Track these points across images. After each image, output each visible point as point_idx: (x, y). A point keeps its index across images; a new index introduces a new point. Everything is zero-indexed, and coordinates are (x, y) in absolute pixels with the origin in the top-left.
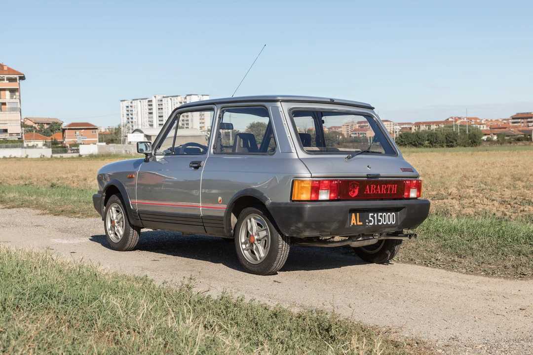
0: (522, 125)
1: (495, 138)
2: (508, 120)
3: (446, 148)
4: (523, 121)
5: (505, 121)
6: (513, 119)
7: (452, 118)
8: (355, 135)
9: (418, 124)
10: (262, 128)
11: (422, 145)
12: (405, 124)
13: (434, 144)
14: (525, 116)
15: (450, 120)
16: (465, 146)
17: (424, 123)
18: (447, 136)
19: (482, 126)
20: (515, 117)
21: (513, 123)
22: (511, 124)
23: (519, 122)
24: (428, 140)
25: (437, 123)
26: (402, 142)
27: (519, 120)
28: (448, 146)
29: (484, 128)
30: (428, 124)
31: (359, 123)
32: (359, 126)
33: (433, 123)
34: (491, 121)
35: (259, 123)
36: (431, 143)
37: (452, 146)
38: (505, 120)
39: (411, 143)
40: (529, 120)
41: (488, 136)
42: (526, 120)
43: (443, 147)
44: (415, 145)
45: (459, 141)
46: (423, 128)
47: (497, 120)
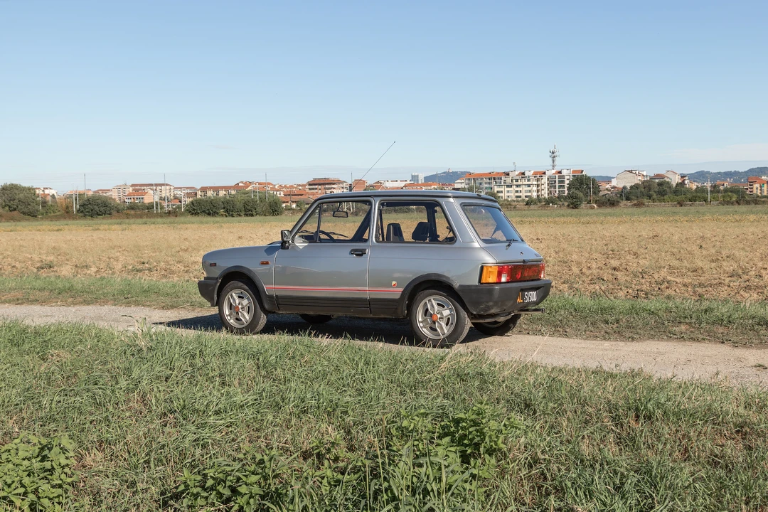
0: (320, 191)
1: (294, 206)
2: (305, 186)
3: (244, 218)
4: (320, 187)
5: (300, 188)
6: (310, 185)
7: (242, 182)
8: (130, 201)
9: (204, 190)
10: (16, 191)
11: (218, 213)
12: (187, 188)
13: (231, 213)
14: (322, 182)
15: (240, 184)
16: (265, 215)
17: (210, 188)
18: (245, 204)
19: (278, 193)
20: (311, 183)
21: (310, 189)
22: (308, 191)
23: (316, 189)
24: (224, 208)
25: (226, 188)
26: (194, 210)
27: (317, 187)
28: (247, 215)
29: (281, 195)
30: (216, 189)
31: (132, 186)
32: (133, 190)
33: (222, 188)
34: (285, 186)
35: (12, 184)
36: (227, 211)
37: (252, 215)
38: (299, 185)
39: (204, 211)
40: (327, 186)
41: (287, 204)
42: (323, 187)
43: (240, 215)
44: (209, 214)
45: (259, 210)
46: (210, 193)
47: (292, 186)
